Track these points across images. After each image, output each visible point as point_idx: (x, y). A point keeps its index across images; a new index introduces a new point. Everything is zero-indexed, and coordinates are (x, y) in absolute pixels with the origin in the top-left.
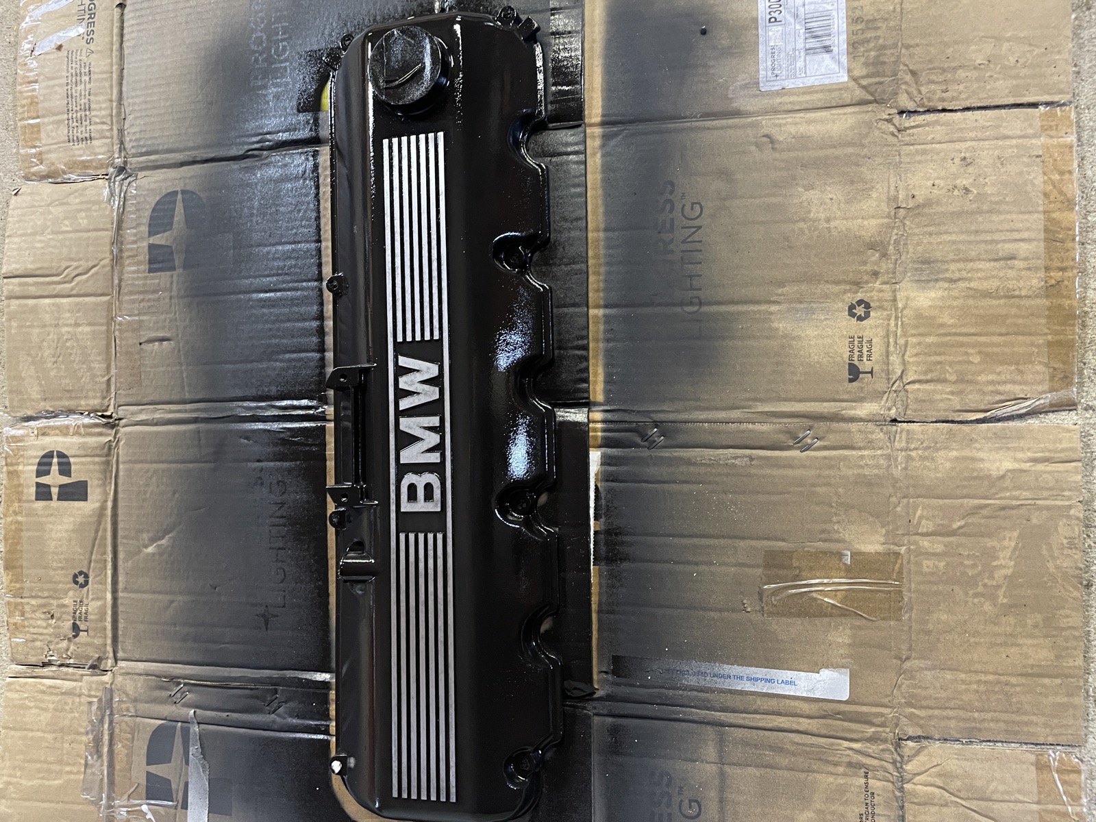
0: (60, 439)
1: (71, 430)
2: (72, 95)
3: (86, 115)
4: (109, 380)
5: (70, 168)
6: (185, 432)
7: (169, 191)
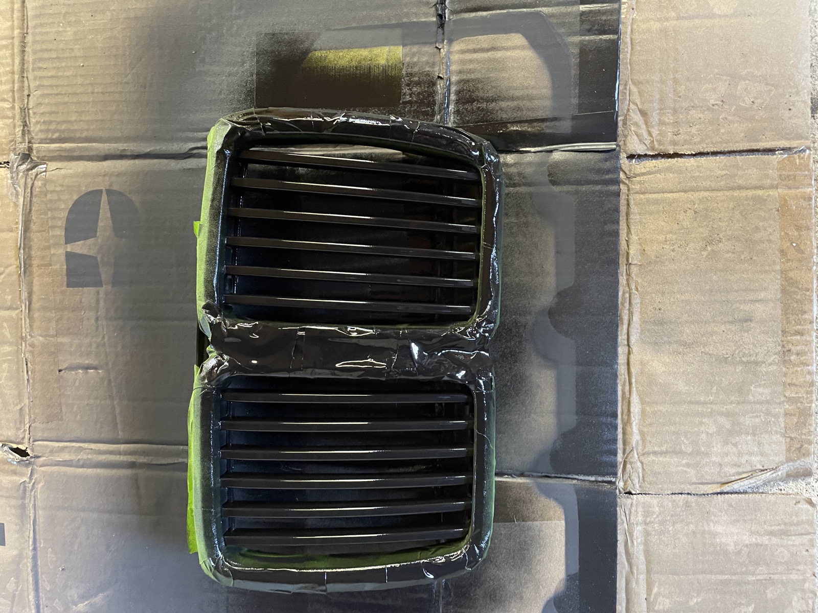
7: (90, 189)
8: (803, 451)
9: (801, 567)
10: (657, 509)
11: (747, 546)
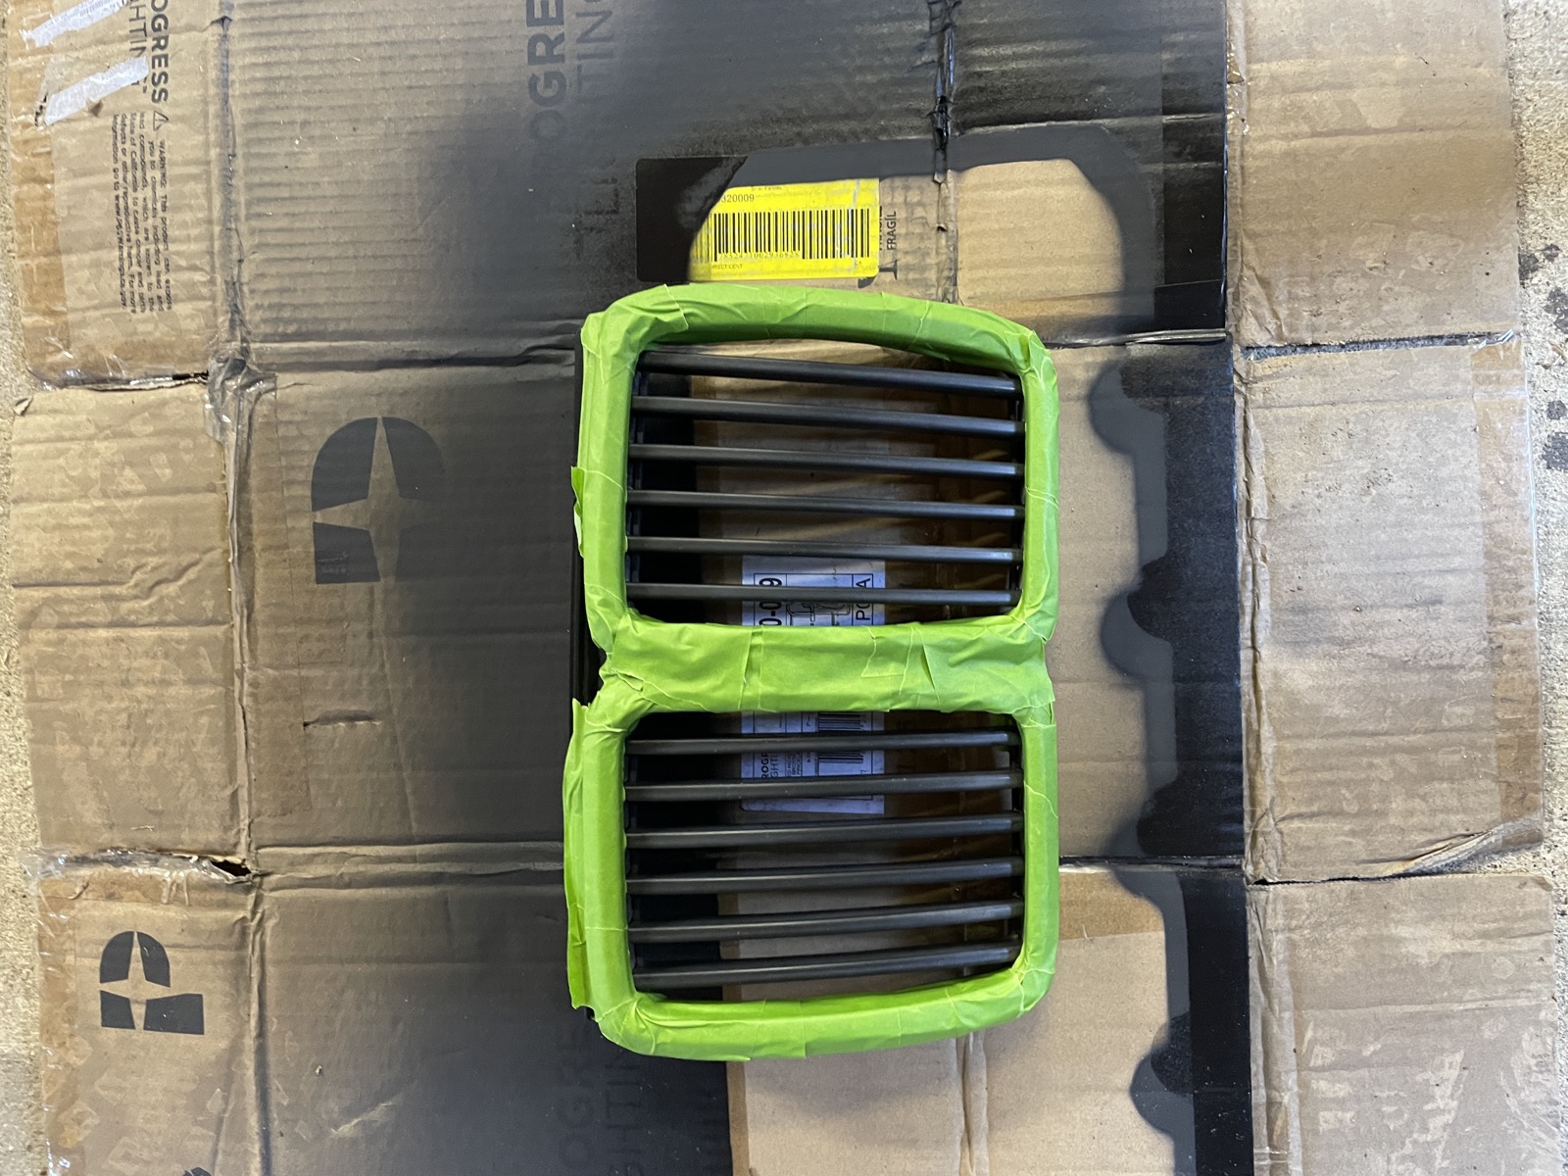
0: (144, 909)
1: (165, 893)
2: (126, 208)
3: (158, 251)
4: (234, 795)
5: (126, 360)
6: (415, 901)
7: (355, 418)
8: (1527, 803)
9: (1532, 987)
10: (1307, 905)
11: (1447, 956)
